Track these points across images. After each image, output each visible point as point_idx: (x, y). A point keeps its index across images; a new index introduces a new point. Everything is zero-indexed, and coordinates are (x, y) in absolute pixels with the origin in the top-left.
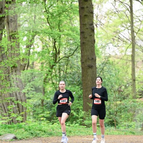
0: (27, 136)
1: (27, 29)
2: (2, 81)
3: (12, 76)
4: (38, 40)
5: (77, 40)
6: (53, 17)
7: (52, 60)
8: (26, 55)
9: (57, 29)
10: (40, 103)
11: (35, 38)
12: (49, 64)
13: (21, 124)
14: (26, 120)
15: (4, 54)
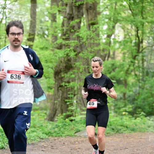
2: (81, 73)
4: (120, 29)
6: (135, 4)
7: (135, 50)
8: (106, 45)
10: (122, 96)
15: (83, 44)
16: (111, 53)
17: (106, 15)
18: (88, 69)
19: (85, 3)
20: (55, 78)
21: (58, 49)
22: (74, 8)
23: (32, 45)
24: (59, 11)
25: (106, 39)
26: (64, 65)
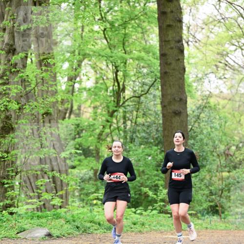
0: (69, 231)
1: (68, 49)
3: (44, 129)
4: (89, 68)
5: (154, 68)
6: (113, 29)
7: (112, 102)
8: (67, 93)
9: (120, 50)
10: (92, 175)
11: (83, 64)
12: (106, 108)
13: (59, 210)
14: (67, 204)
16: (75, 107)
18: (39, 131)
19: (33, 26)
22: (16, 34)
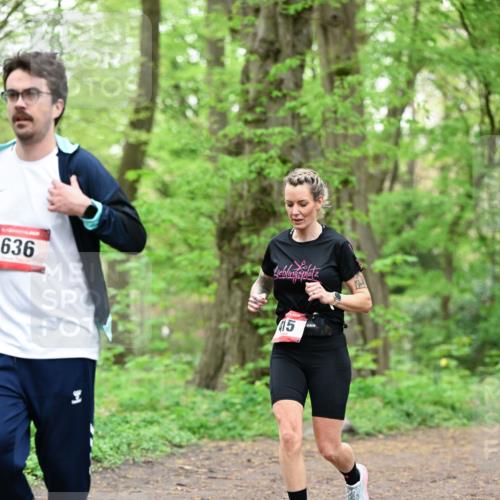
0: (392, 423)
4: (431, 88)
8: (385, 141)
9: (494, 49)
10: (438, 309)
13: (370, 381)
14: (387, 367)
15: (309, 138)
16: (403, 168)
17: (387, 42)
18: (328, 218)
19: (316, 4)
20: (220, 248)
21: (230, 153)
22: (280, 20)
23: (146, 143)
24: (234, 31)
25: (385, 122)
26: (251, 206)
